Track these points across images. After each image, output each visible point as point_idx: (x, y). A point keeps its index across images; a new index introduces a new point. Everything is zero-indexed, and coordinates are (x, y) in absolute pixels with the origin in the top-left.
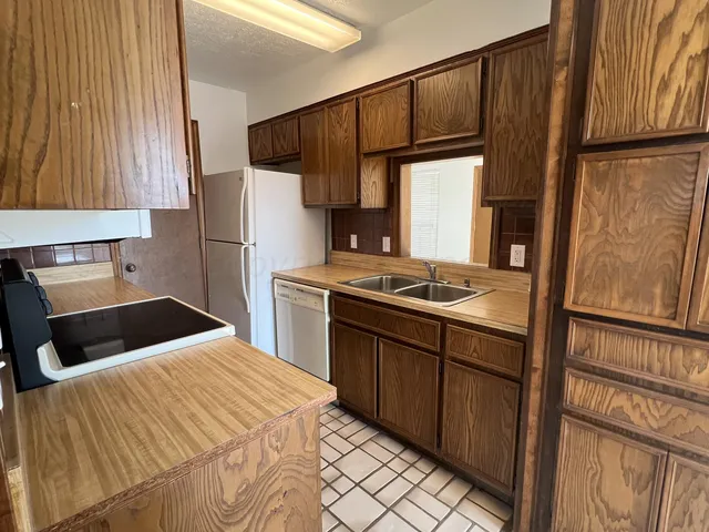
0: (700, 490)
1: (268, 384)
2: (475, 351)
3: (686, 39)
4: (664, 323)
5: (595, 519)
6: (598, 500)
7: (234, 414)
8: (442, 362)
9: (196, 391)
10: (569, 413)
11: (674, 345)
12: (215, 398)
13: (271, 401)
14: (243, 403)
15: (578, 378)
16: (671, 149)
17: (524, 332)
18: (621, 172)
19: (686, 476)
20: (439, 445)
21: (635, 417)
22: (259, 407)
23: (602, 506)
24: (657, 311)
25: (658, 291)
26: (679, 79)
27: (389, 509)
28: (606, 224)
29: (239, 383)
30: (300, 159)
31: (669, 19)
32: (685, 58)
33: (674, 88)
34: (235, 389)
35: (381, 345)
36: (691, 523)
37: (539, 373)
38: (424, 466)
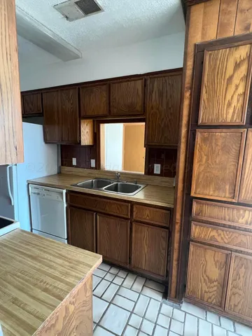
0: (242, 265)
1: (60, 261)
2: (148, 216)
3: (237, 87)
4: (230, 200)
5: (204, 284)
6: (205, 276)
7: (46, 290)
8: (131, 223)
9: (9, 277)
10: (192, 241)
11: (233, 209)
12: (26, 281)
13: (67, 274)
14: (49, 280)
15: (196, 225)
16: (232, 130)
17: (172, 206)
18: (214, 138)
19: (238, 260)
20: (130, 263)
21: (219, 239)
22: (62, 281)
23: (206, 278)
24: (227, 195)
25: (227, 187)
26: (234, 103)
27: (110, 303)
28: (207, 160)
29: (39, 264)
30: (43, 116)
31: (231, 78)
32: (237, 94)
33: (233, 106)
34: (38, 270)
35: (98, 217)
36: (239, 278)
37: (179, 224)
38: (122, 274)
